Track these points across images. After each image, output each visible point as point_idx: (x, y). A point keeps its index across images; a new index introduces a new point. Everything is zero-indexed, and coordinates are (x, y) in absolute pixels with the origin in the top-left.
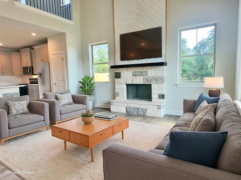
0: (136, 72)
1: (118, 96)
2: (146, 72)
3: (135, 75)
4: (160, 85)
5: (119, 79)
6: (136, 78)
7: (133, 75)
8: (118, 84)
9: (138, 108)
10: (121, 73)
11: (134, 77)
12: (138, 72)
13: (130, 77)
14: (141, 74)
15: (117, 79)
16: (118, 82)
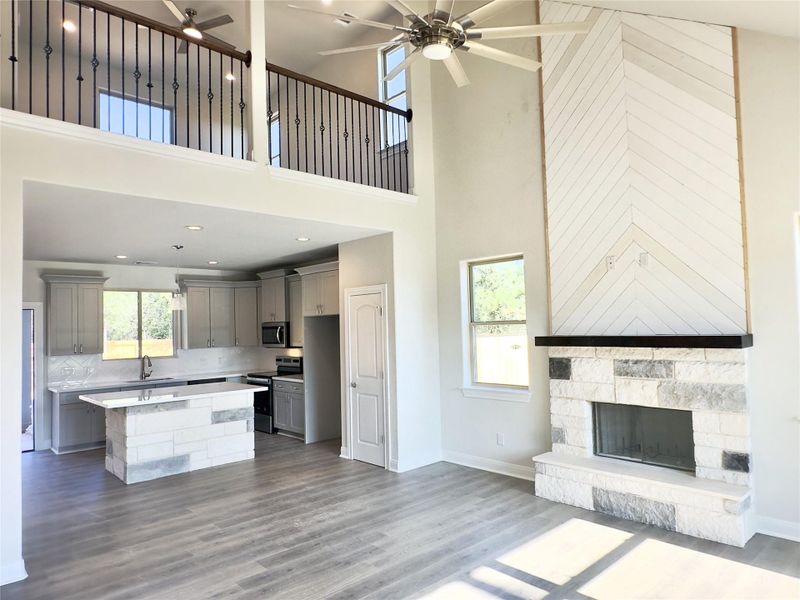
0: (627, 362)
1: (561, 440)
2: (669, 364)
3: (627, 374)
4: (728, 417)
5: (564, 382)
6: (629, 382)
7: (619, 373)
8: (561, 400)
9: (641, 499)
10: (573, 360)
11: (622, 380)
12: (636, 362)
13: (605, 378)
14: (650, 370)
15: (556, 381)
16: (561, 393)
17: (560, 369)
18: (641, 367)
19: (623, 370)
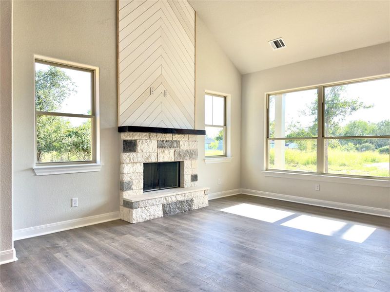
0: (163, 141)
1: (130, 188)
2: (177, 142)
3: (163, 147)
4: (193, 162)
5: (132, 154)
6: (164, 151)
7: (159, 147)
8: (130, 165)
9: (181, 202)
10: (138, 141)
11: (160, 150)
12: (166, 141)
13: (154, 150)
14: (171, 145)
15: (127, 154)
16: (130, 160)
17: (130, 146)
18: (168, 143)
19: (161, 146)
